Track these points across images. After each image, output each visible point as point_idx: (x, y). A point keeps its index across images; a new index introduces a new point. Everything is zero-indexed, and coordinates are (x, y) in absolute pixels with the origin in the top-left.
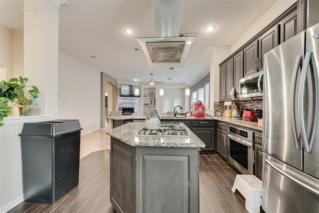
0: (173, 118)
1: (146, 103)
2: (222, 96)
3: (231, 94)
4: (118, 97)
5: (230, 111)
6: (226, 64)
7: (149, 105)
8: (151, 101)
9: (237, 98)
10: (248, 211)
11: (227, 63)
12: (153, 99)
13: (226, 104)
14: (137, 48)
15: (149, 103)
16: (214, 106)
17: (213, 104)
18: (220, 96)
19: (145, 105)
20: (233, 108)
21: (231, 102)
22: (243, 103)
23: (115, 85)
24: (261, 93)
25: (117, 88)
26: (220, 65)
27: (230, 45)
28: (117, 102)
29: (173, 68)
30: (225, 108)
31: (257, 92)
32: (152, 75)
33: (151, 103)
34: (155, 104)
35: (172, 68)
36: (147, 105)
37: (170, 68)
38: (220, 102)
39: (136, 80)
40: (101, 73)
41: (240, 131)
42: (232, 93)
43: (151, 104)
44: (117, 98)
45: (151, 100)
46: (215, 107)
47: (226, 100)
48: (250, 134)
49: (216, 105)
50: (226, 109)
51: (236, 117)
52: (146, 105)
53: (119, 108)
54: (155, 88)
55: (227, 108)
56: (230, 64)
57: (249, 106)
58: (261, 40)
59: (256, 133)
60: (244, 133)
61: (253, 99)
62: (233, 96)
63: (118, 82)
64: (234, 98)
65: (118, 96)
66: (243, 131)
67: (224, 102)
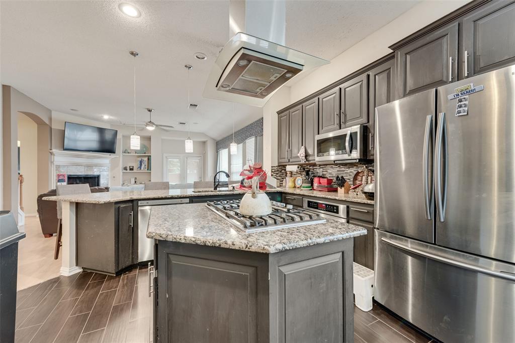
0: (212, 194)
1: (128, 165)
2: (283, 157)
3: (302, 155)
4: (54, 151)
5: (292, 179)
6: (291, 113)
7: (134, 169)
8: (141, 162)
9: (308, 161)
10: (360, 308)
11: (291, 110)
12: (146, 159)
13: (289, 168)
14: (135, 50)
15: (136, 165)
16: (272, 172)
17: (270, 168)
18: (279, 157)
19: (127, 170)
20: (294, 175)
21: (297, 166)
22: (311, 167)
23: (47, 122)
24: (349, 155)
25: (51, 129)
26: (279, 113)
27: (290, 87)
28: (52, 162)
29: (197, 106)
30: (284, 175)
31: (342, 154)
32: (150, 111)
33: (141, 165)
34: (149, 168)
35: (195, 105)
36: (132, 169)
37: (191, 105)
38: (279, 166)
39: (106, 117)
40: (4, 86)
41: (326, 205)
42: (302, 153)
43: (140, 167)
44: (51, 153)
45: (140, 159)
46: (273, 174)
47: (290, 163)
48: (342, 208)
49: (273, 170)
50: (286, 176)
51: (306, 187)
52: (128, 168)
53: (59, 176)
54: (150, 138)
55: (288, 175)
56: (296, 112)
57: (320, 171)
58: (345, 89)
59: (350, 206)
60: (333, 208)
61: (336, 162)
62: (304, 158)
63: (54, 115)
64: (305, 160)
65: (56, 148)
66: (331, 206)
67: (286, 165)
